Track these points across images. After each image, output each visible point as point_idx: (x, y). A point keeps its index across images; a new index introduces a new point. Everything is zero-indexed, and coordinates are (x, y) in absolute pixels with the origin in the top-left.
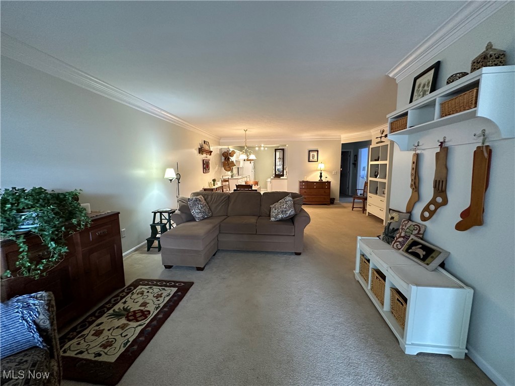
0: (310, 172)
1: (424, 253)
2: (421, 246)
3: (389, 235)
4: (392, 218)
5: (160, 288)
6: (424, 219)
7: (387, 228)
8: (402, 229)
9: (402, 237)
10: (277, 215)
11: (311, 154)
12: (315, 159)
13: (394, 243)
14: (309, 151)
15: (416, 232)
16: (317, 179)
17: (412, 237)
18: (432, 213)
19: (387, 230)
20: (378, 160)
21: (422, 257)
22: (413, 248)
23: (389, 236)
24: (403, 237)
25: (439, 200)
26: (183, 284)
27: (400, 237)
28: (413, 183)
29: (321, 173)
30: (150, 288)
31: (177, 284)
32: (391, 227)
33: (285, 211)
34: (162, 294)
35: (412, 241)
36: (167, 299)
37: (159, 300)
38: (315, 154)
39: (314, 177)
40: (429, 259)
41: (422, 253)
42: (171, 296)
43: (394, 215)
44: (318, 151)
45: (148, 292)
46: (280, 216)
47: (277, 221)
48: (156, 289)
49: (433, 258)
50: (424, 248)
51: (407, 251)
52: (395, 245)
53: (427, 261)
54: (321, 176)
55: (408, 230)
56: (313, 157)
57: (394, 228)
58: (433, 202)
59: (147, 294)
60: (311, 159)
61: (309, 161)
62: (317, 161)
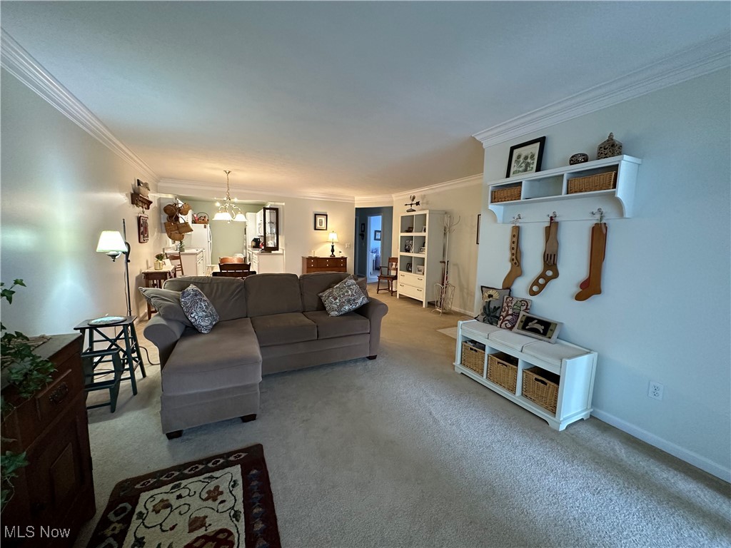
0: (317, 244)
1: (543, 327)
2: (536, 321)
3: (492, 314)
4: (490, 296)
5: (201, 478)
6: (533, 293)
7: (487, 307)
8: (508, 306)
9: (510, 315)
10: (341, 306)
11: (319, 218)
12: (324, 226)
13: (502, 323)
14: (316, 215)
15: (525, 307)
16: (328, 254)
17: (522, 313)
18: (542, 287)
19: (487, 310)
20: (411, 231)
21: (542, 332)
22: (530, 324)
23: (492, 316)
24: (512, 315)
25: (549, 273)
26: (243, 455)
27: (507, 315)
28: (514, 257)
29: (333, 246)
30: (178, 486)
31: (232, 458)
32: (492, 306)
33: (354, 300)
34: (217, 487)
35: (524, 318)
36: (239, 491)
37: (223, 502)
38: (323, 219)
39: (323, 252)
40: (549, 332)
41: (541, 328)
42: (240, 482)
43: (491, 292)
44: (327, 215)
45: (179, 497)
46: (347, 308)
47: (342, 315)
48: (194, 485)
49: (553, 331)
50: (541, 322)
51: (524, 328)
52: (503, 325)
53: (548, 335)
54: (333, 251)
55: (515, 307)
56: (321, 224)
57: (495, 307)
58: (543, 275)
59: (182, 501)
60: (318, 226)
61: (315, 229)
62: (326, 229)
